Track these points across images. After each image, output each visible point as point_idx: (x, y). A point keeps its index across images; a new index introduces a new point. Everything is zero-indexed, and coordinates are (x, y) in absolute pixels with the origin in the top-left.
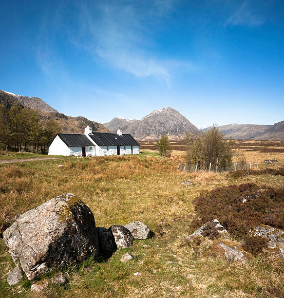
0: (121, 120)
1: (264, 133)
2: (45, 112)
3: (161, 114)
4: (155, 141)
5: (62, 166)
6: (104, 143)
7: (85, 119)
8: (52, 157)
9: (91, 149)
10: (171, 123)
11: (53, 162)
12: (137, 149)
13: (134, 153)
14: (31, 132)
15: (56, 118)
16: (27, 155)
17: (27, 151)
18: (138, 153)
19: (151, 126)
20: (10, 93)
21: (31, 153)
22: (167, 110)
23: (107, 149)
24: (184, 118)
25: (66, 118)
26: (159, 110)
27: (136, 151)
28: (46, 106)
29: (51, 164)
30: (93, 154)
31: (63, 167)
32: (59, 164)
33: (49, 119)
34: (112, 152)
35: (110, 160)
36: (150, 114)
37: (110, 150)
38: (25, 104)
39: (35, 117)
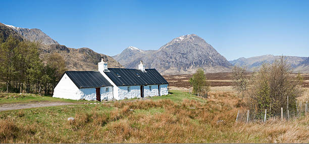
0: (134, 51)
1: (299, 65)
2: (46, 45)
3: (183, 43)
4: (176, 76)
5: (72, 118)
6: (125, 83)
7: (90, 51)
8: (59, 102)
9: (107, 90)
10: (195, 53)
11: (60, 111)
12: (165, 89)
13: (161, 94)
14: (31, 69)
15: (57, 51)
16: (29, 97)
17: (29, 93)
18: (167, 93)
19: (171, 58)
20: (10, 26)
21: (33, 95)
22: (191, 38)
23: (129, 91)
24: (210, 47)
25: (68, 50)
26: (180, 38)
27: (164, 91)
28: (46, 38)
29: (58, 114)
30: (110, 98)
31: (74, 122)
32: (69, 115)
33: (49, 52)
34: (134, 93)
35: (136, 107)
36: (169, 43)
37: (132, 91)
38: (25, 37)
39: (36, 51)
